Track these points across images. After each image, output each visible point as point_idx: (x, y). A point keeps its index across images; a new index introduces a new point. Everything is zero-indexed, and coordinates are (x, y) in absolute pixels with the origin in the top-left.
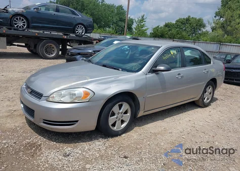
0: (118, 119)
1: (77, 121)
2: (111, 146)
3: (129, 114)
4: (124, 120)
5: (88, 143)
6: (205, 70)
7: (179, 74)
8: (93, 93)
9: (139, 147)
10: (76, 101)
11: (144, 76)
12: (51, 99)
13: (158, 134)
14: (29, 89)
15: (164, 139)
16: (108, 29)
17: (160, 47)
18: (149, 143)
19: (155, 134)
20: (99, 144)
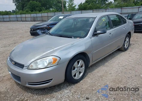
0: (77, 71)
1: (52, 79)
2: (75, 92)
3: (83, 67)
4: (81, 72)
5: (59, 92)
6: (124, 27)
7: (110, 34)
8: (59, 58)
9: (94, 88)
10: (49, 66)
11: (90, 40)
12: (30, 67)
13: (103, 76)
14: (13, 62)
15: (108, 79)
16: (51, 9)
17: (96, 18)
18: (99, 84)
19: (101, 77)
20: (67, 92)
